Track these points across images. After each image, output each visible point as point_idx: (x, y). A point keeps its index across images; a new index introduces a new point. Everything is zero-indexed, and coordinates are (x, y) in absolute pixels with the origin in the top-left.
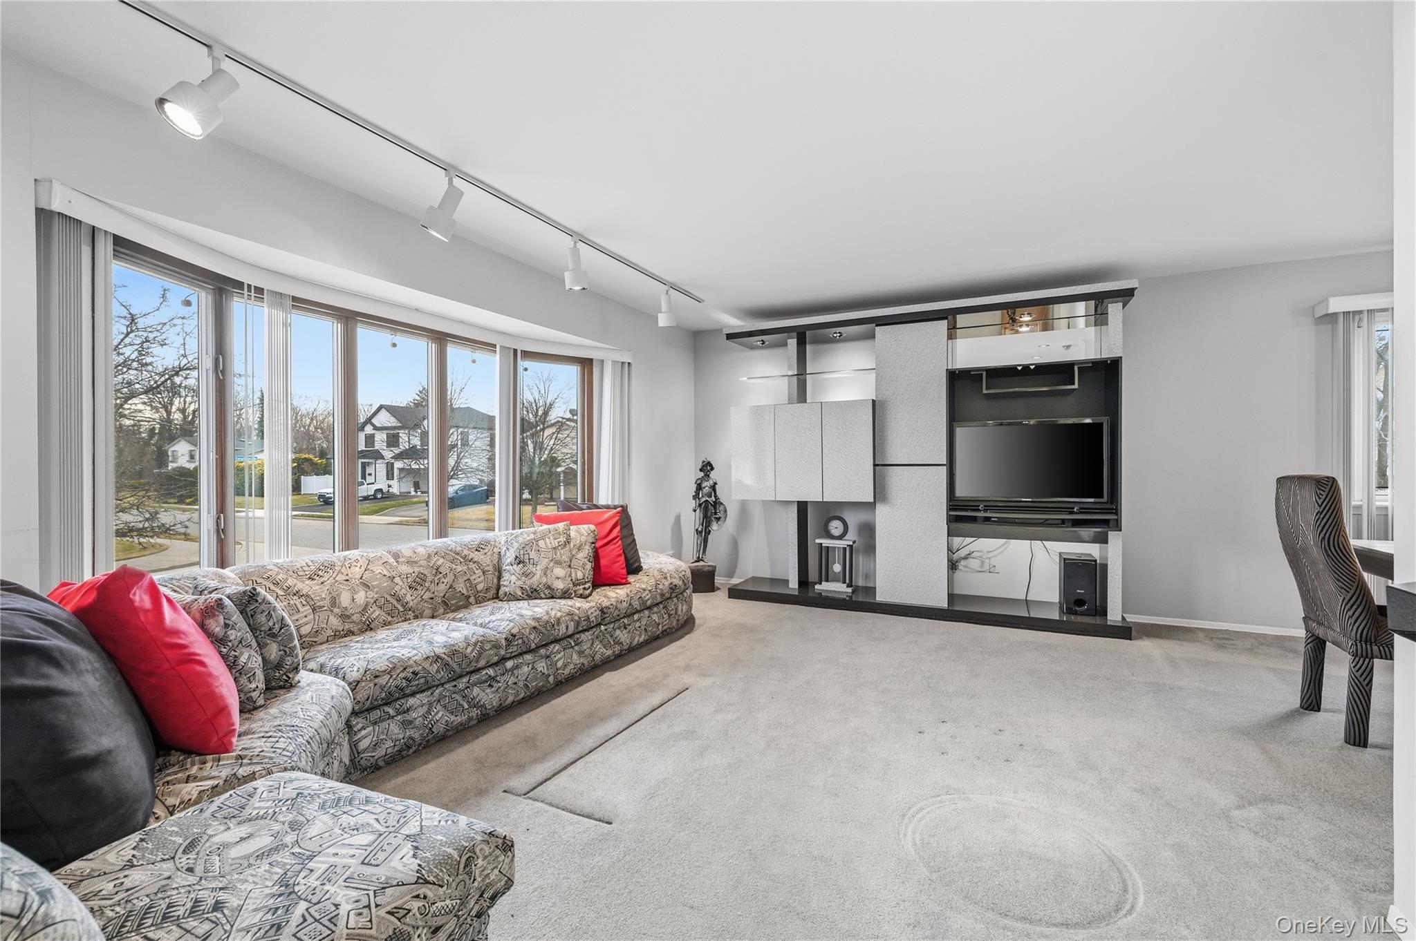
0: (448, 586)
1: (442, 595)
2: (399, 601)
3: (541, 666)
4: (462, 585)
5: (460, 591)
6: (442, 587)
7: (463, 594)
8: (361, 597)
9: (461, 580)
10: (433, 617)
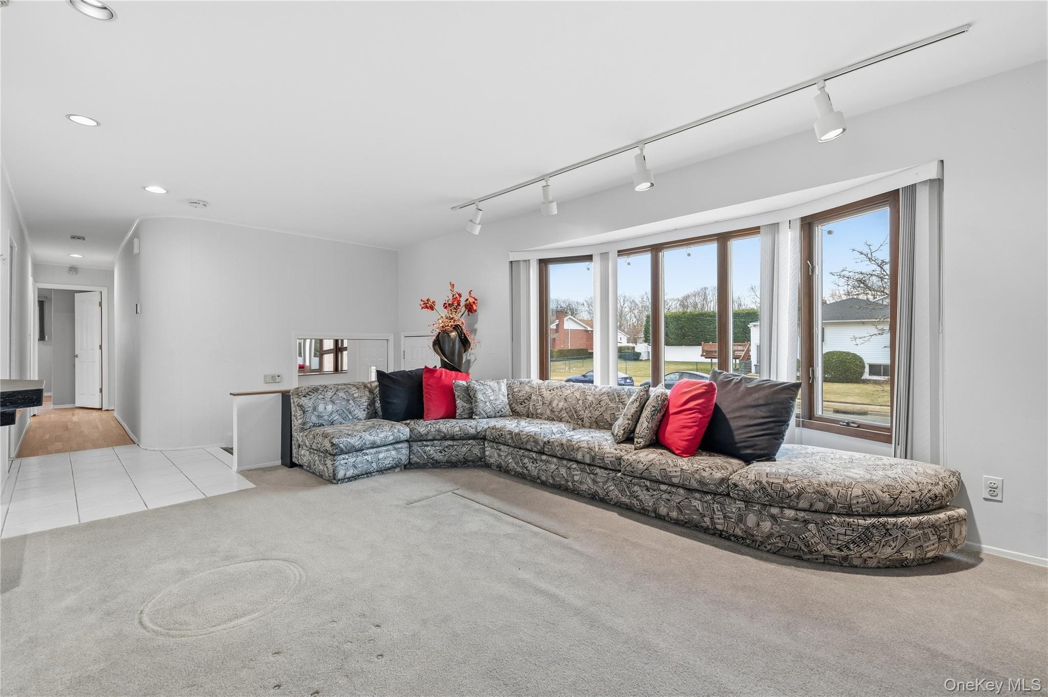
0: (600, 413)
1: (596, 417)
2: (576, 412)
3: (563, 471)
4: (608, 416)
5: (606, 419)
6: (597, 413)
7: (608, 421)
8: (561, 404)
9: (609, 412)
10: (590, 428)
